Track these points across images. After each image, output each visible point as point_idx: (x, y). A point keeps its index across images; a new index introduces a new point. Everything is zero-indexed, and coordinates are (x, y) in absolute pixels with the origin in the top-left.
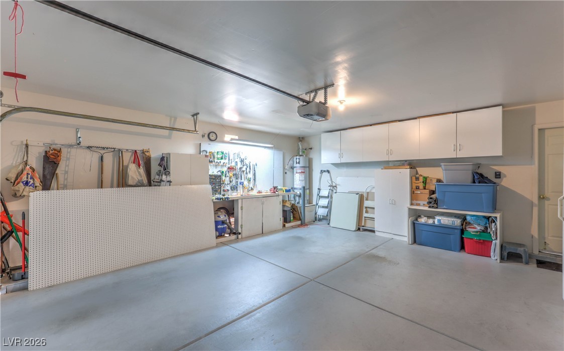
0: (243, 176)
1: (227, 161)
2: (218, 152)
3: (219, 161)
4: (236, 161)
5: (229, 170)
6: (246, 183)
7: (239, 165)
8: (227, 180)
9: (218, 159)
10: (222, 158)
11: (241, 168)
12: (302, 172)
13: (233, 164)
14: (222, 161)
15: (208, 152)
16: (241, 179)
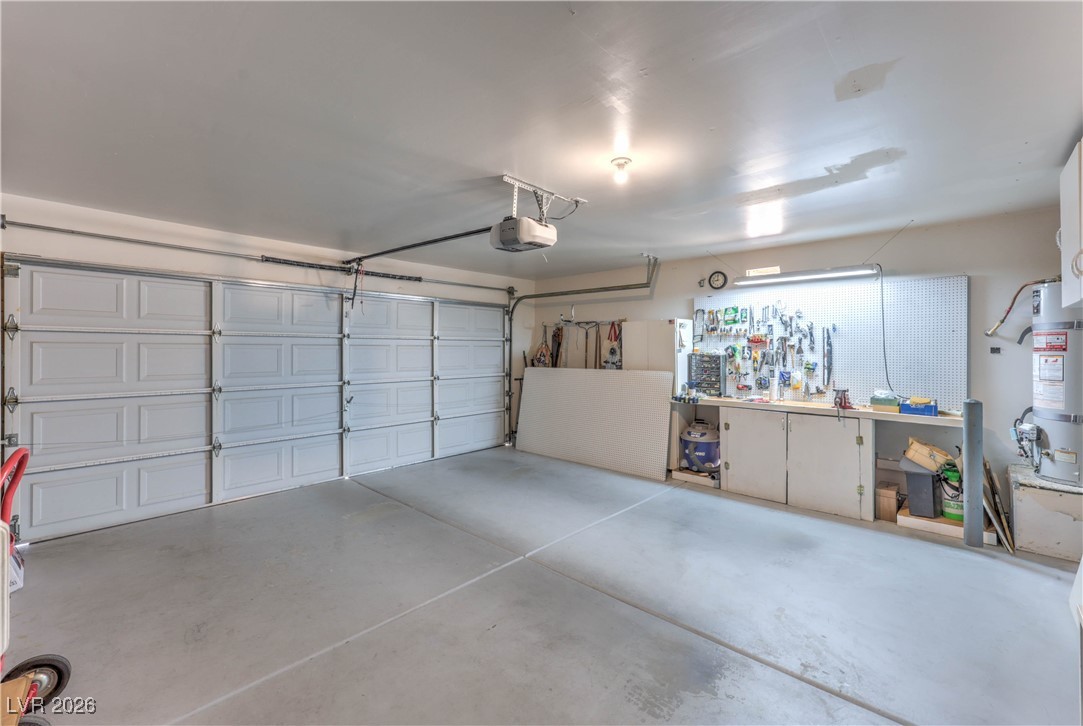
0: (789, 358)
1: (746, 326)
2: (726, 310)
3: (728, 327)
4: (769, 323)
5: (753, 345)
6: (798, 375)
7: (779, 331)
8: (746, 367)
9: (726, 322)
10: (735, 322)
11: (784, 340)
12: (1051, 348)
13: (763, 331)
14: (736, 327)
15: (706, 311)
16: (784, 366)
